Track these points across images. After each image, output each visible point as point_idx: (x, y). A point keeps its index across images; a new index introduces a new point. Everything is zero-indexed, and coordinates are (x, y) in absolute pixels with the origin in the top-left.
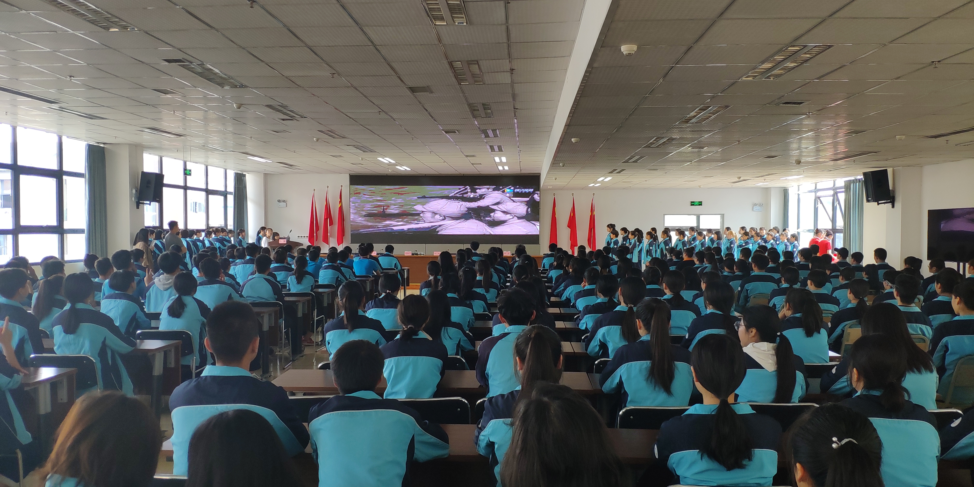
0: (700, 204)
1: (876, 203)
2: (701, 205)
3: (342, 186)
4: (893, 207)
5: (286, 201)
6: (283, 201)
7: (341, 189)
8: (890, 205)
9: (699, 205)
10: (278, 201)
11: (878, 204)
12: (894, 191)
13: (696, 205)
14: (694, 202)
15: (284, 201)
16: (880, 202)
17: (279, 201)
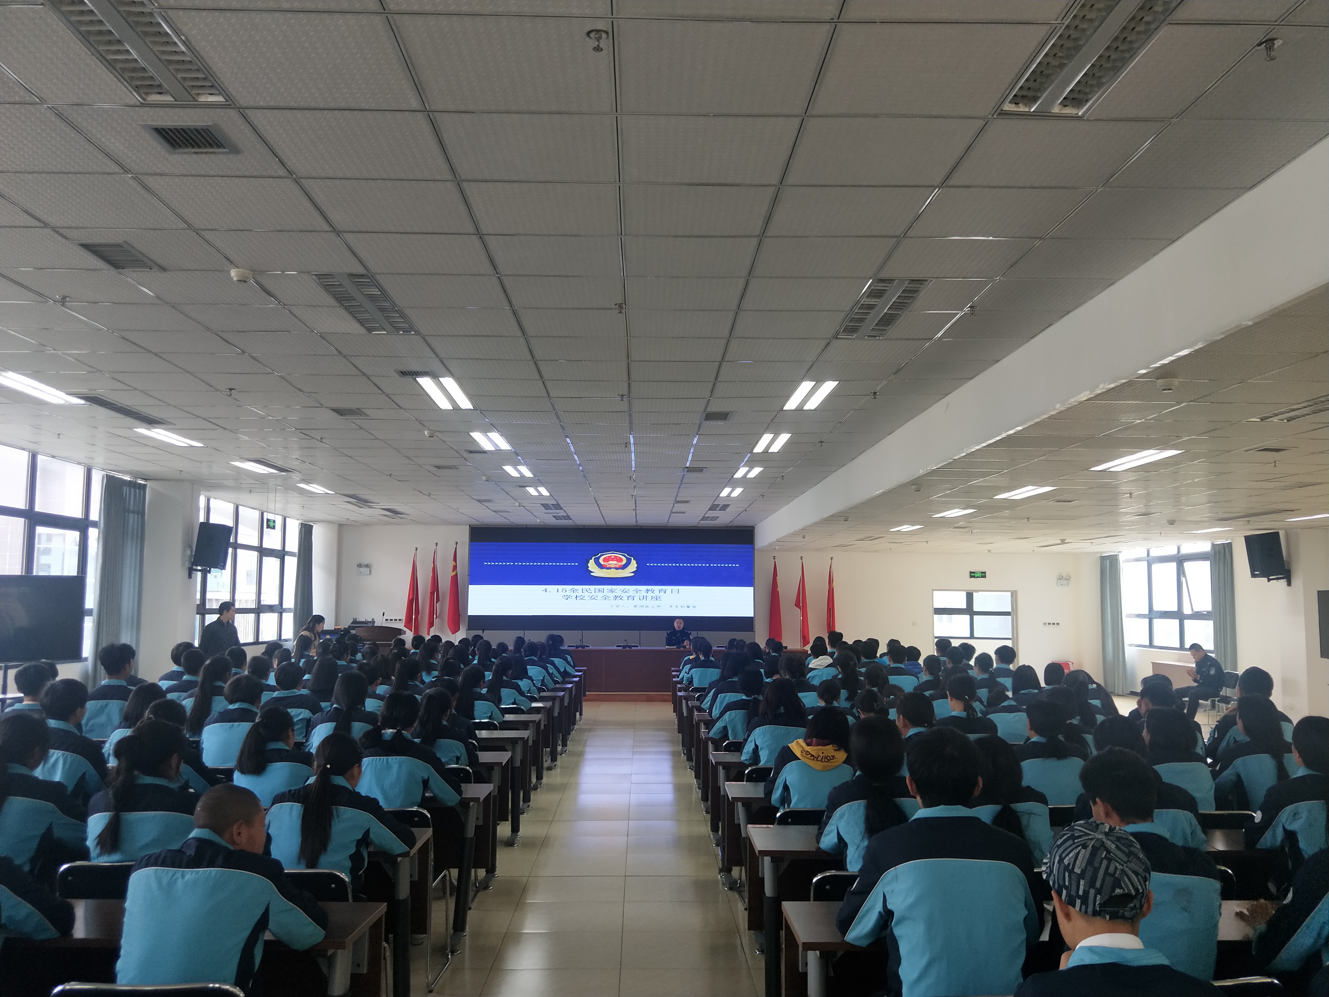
0: (983, 575)
1: (1266, 579)
2: (985, 577)
3: (457, 543)
4: (1289, 584)
5: (371, 566)
6: (365, 566)
7: (456, 548)
8: (1283, 582)
9: (982, 577)
10: (358, 566)
11: (1269, 580)
12: (1289, 563)
13: (977, 577)
14: (974, 573)
15: (367, 566)
16: (1271, 578)
17: (360, 566)
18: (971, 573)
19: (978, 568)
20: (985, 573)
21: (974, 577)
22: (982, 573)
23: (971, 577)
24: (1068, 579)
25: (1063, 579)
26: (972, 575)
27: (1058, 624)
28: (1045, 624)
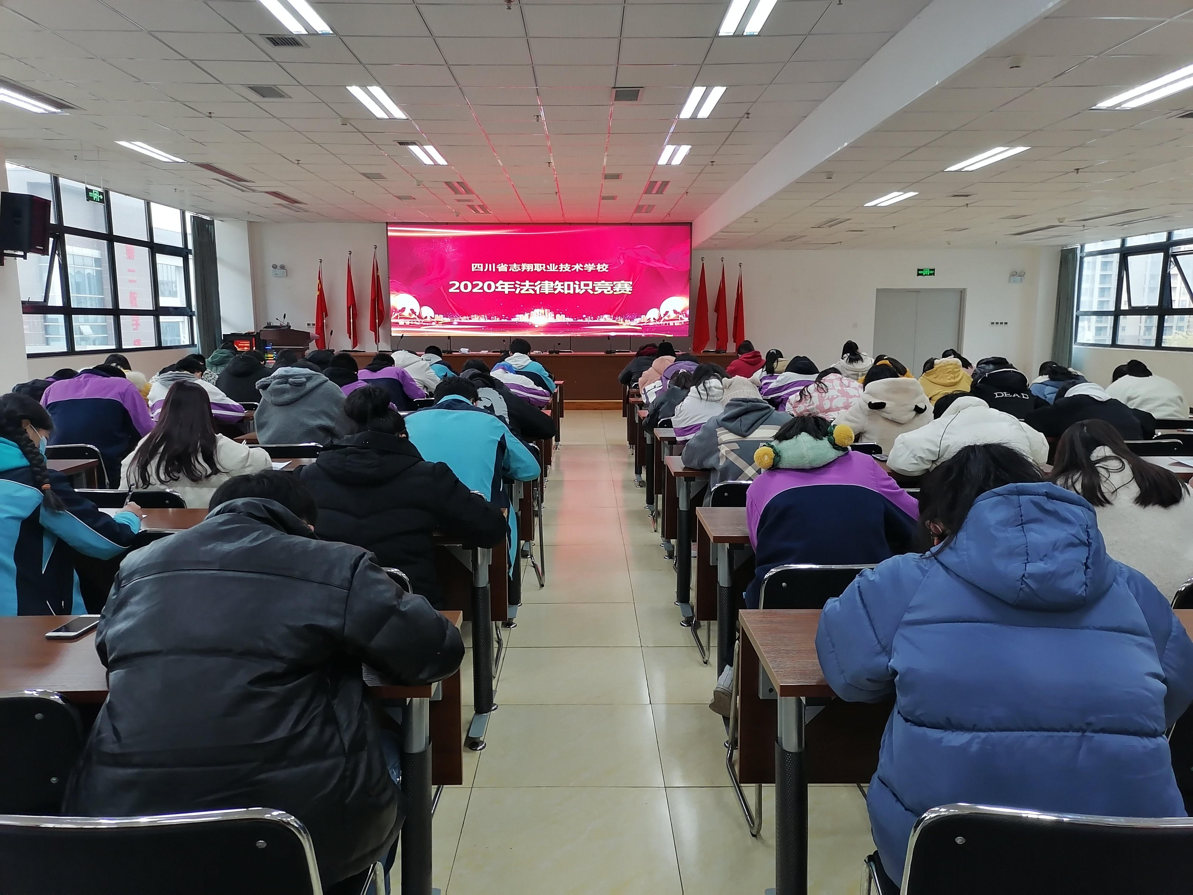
2: (933, 274)
9: (931, 274)
18: (919, 270)
19: (926, 266)
20: (934, 270)
21: (922, 275)
22: (931, 270)
23: (919, 274)
24: (1022, 275)
25: (1017, 275)
26: (920, 272)
27: (1006, 323)
28: (993, 323)
